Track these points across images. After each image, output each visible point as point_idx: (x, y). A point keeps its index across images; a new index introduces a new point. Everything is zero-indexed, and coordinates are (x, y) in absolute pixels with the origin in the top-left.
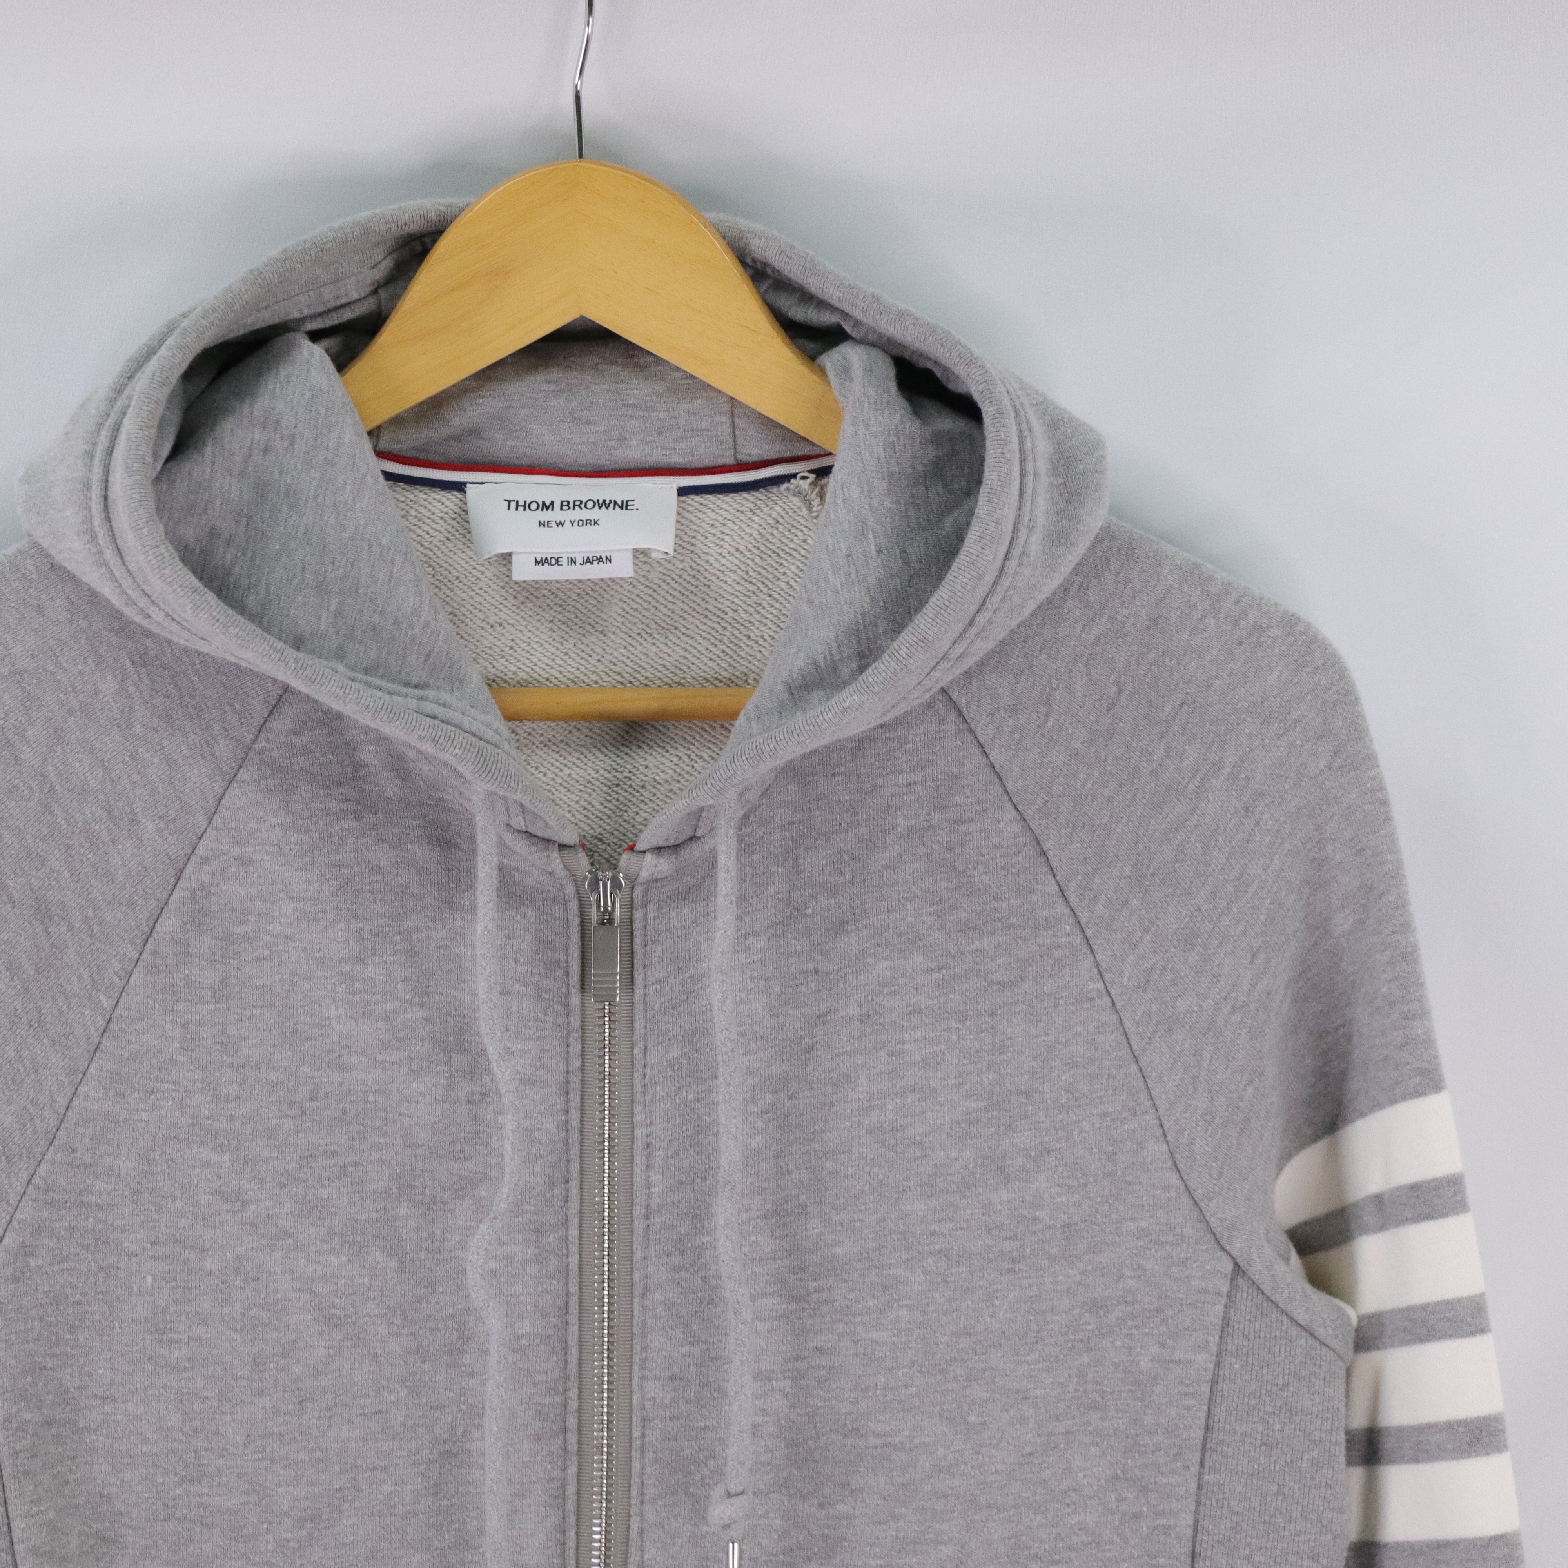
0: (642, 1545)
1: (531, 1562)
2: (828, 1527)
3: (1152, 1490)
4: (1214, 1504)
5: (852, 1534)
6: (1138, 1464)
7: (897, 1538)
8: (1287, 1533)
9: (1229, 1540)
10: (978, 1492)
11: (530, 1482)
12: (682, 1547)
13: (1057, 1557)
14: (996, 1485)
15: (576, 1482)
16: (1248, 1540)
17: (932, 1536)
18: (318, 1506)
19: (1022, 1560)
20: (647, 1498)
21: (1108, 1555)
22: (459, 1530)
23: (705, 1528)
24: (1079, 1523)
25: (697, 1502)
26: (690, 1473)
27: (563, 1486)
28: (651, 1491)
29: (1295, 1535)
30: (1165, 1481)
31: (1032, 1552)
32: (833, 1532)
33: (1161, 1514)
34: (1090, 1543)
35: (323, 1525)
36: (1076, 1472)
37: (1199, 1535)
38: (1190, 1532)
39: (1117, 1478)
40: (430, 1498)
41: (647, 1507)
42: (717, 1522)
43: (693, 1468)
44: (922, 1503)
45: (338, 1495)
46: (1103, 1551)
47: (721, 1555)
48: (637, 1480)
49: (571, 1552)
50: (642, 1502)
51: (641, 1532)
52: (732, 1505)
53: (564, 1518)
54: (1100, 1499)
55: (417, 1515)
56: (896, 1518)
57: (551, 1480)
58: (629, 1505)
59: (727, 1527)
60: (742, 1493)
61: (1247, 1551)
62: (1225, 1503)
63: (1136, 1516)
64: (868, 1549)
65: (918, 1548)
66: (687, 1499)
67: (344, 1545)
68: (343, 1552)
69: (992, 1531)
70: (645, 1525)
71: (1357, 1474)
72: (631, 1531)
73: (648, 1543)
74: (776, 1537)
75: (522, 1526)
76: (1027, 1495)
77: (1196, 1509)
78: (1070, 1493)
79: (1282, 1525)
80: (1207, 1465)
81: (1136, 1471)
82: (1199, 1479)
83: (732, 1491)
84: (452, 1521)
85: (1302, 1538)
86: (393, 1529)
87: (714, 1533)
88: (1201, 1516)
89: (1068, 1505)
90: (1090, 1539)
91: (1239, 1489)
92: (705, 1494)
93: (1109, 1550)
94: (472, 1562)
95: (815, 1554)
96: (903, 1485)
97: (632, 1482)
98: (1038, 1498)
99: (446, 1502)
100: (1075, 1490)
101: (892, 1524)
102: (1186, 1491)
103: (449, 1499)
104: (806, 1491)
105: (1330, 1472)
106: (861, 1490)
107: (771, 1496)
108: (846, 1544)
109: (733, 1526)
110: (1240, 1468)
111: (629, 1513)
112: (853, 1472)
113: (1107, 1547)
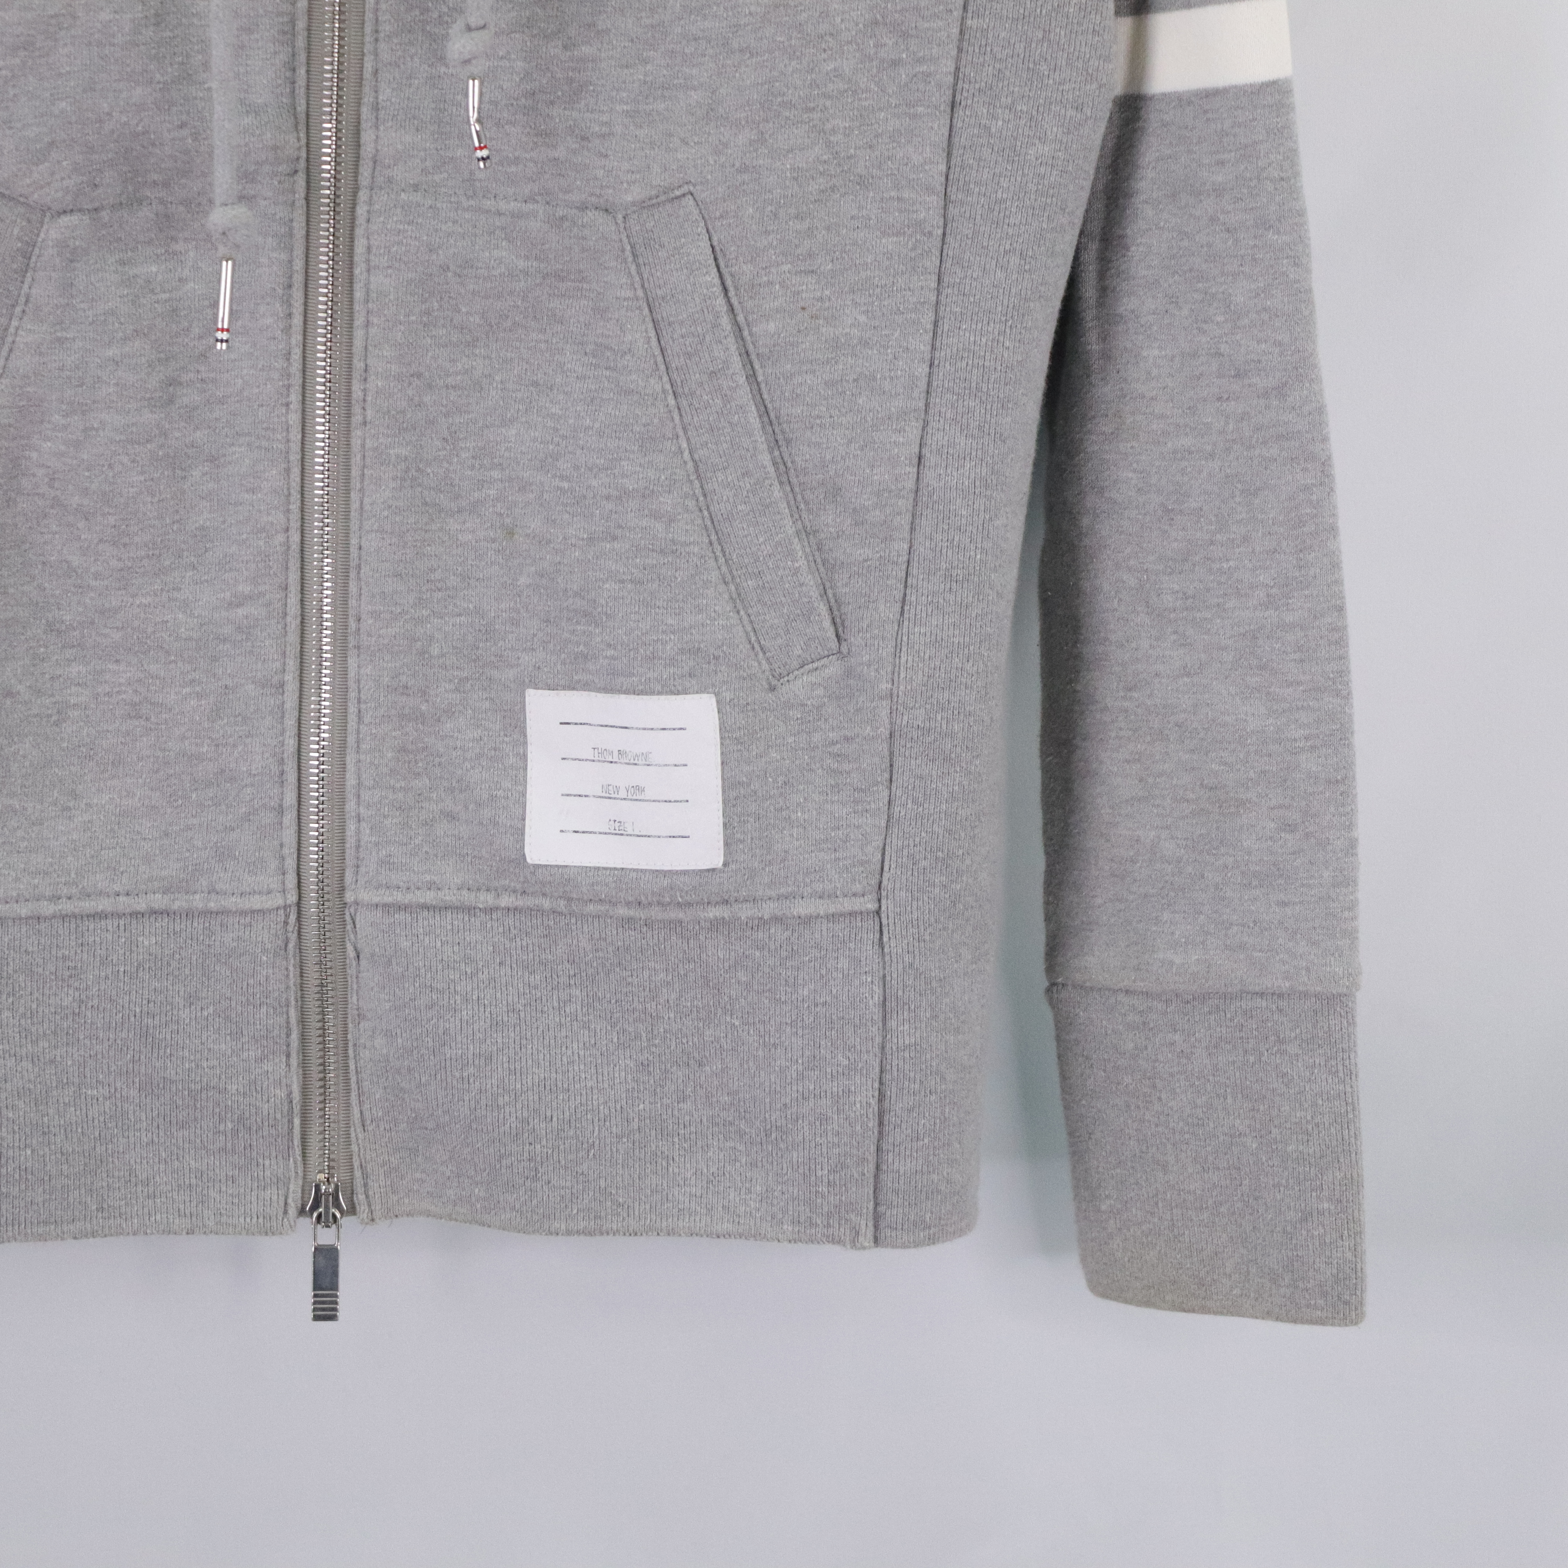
0: (376, 86)
1: (259, 101)
2: (573, 70)
3: (912, 36)
4: (977, 51)
5: (598, 78)
6: (898, 8)
7: (645, 82)
8: (1051, 81)
9: (991, 88)
10: (731, 36)
11: (258, 16)
12: (418, 88)
13: (812, 105)
14: (750, 27)
15: (306, 17)
16: (1011, 89)
17: (682, 81)
18: (32, 32)
19: (775, 107)
20: (382, 35)
21: (866, 103)
22: (183, 63)
23: (443, 69)
24: (835, 70)
25: (435, 41)
26: (428, 10)
27: (293, 22)
28: (385, 28)
29: (1060, 83)
30: (926, 25)
31: (785, 99)
32: (577, 75)
33: (920, 61)
34: (846, 91)
35: (37, 53)
36: (834, 16)
37: (960, 82)
38: (950, 79)
39: (876, 23)
40: (152, 28)
41: (382, 46)
42: (456, 56)
43: (430, 4)
44: (672, 46)
45: (53, 21)
46: (860, 99)
47: (459, 97)
48: (371, 15)
49: (301, 92)
50: (377, 40)
51: (376, 72)
52: (472, 39)
53: (293, 55)
54: (858, 44)
55: (138, 45)
56: (645, 62)
57: (280, 14)
58: (363, 43)
59: (467, 62)
60: (484, 27)
61: (1009, 100)
62: (989, 49)
63: (895, 63)
64: (614, 93)
65: (666, 94)
66: (424, 38)
67: (60, 75)
68: (60, 82)
69: (745, 77)
70: (380, 65)
71: (1126, 24)
72: (365, 70)
73: (383, 83)
74: (518, 80)
75: (249, 62)
76: (782, 39)
77: (958, 56)
78: (827, 38)
79: (1046, 73)
80: (970, 9)
81: (897, 15)
82: (962, 24)
83: (473, 25)
84: (175, 54)
85: (1066, 87)
86: (112, 60)
87: (452, 75)
88: (963, 62)
89: (825, 50)
90: (846, 87)
91: (1003, 34)
92: (444, 32)
93: (866, 99)
94: (196, 98)
95: (558, 98)
96: (652, 26)
97: (366, 19)
98: (793, 42)
99: (169, 34)
100: (831, 35)
101: (640, 67)
102: (948, 36)
103: (171, 31)
104: (549, 31)
105: (1098, 17)
106: (607, 31)
107: (513, 35)
108: (592, 88)
109: (474, 62)
110: (1005, 12)
111: (362, 51)
112: (600, 12)
113: (864, 96)
